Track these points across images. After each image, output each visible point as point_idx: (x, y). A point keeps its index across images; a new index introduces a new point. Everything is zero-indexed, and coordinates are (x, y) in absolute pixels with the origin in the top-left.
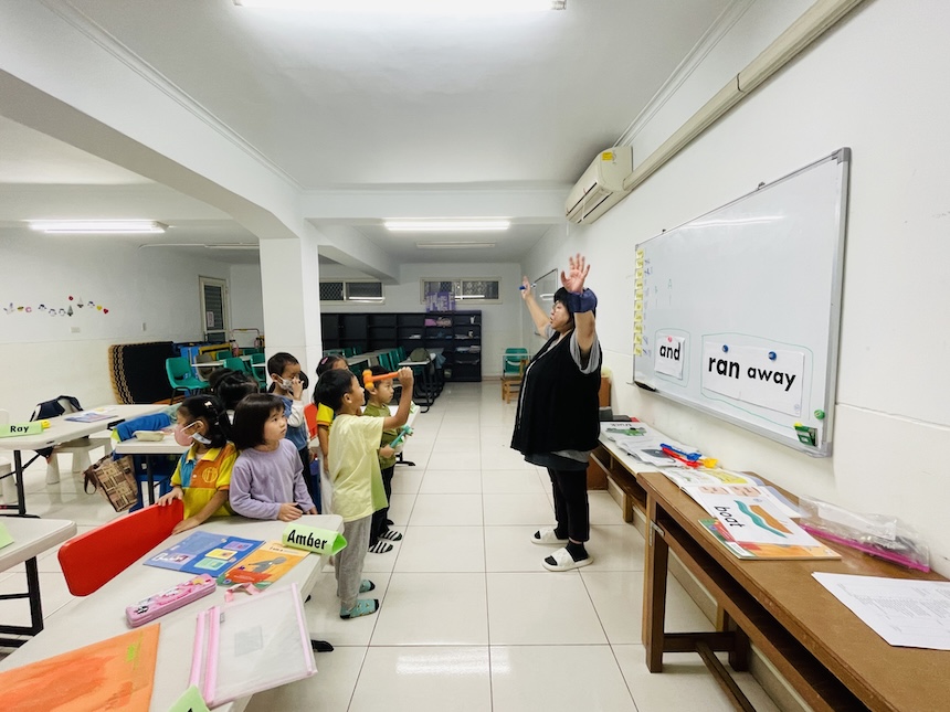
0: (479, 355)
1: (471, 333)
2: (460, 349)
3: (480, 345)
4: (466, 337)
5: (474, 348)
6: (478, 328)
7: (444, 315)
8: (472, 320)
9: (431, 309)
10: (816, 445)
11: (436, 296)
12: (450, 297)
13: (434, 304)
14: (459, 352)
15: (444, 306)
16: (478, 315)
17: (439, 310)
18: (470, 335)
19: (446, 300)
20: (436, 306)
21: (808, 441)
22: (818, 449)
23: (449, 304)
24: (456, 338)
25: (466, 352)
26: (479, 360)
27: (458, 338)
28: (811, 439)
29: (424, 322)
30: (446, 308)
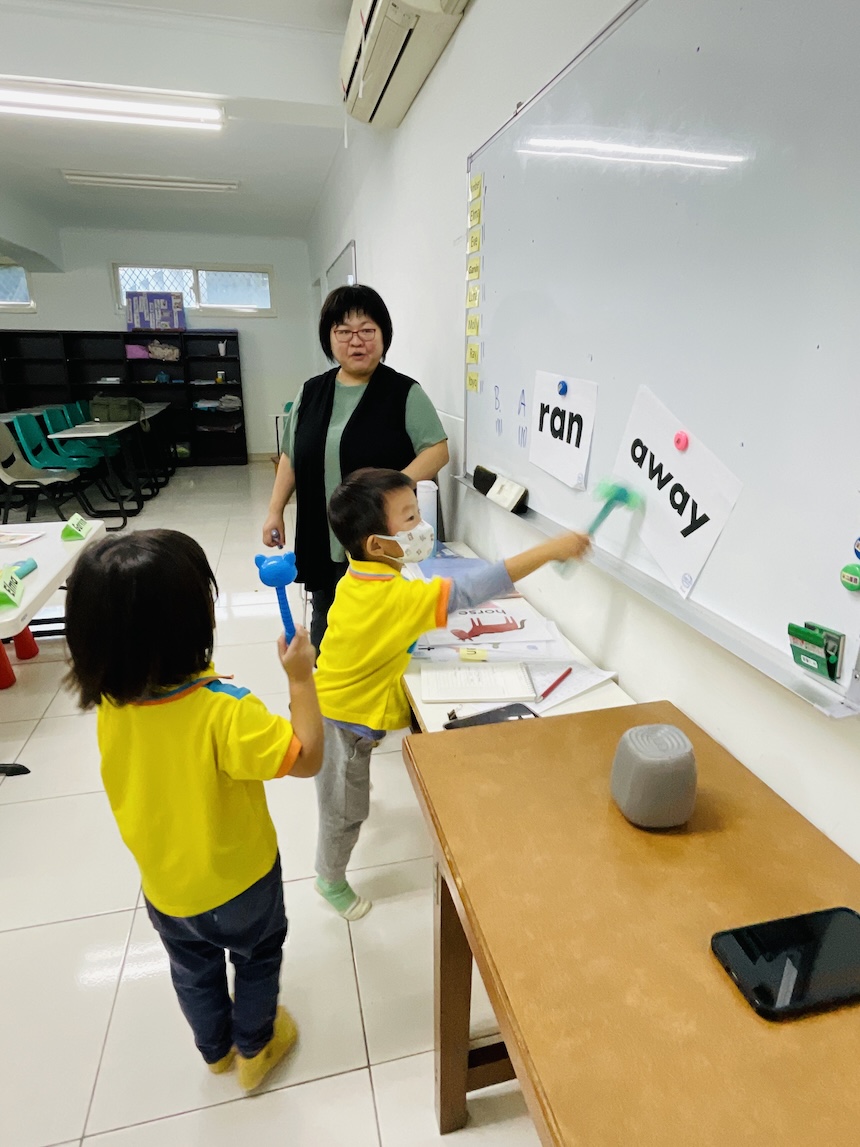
0: (239, 415)
1: (220, 373)
2: (202, 405)
3: (241, 396)
4: (213, 383)
5: (228, 402)
6: (233, 363)
7: (165, 337)
8: (222, 347)
9: (137, 325)
10: (838, 675)
11: (144, 299)
12: (174, 301)
13: (142, 315)
14: (199, 410)
15: (163, 319)
16: (232, 338)
17: (152, 326)
18: (220, 377)
19: (166, 307)
20: (147, 319)
21: (816, 666)
22: (843, 691)
23: (172, 316)
24: (192, 383)
25: (213, 410)
26: (239, 425)
27: (196, 383)
28: (828, 662)
29: (125, 352)
30: (167, 323)
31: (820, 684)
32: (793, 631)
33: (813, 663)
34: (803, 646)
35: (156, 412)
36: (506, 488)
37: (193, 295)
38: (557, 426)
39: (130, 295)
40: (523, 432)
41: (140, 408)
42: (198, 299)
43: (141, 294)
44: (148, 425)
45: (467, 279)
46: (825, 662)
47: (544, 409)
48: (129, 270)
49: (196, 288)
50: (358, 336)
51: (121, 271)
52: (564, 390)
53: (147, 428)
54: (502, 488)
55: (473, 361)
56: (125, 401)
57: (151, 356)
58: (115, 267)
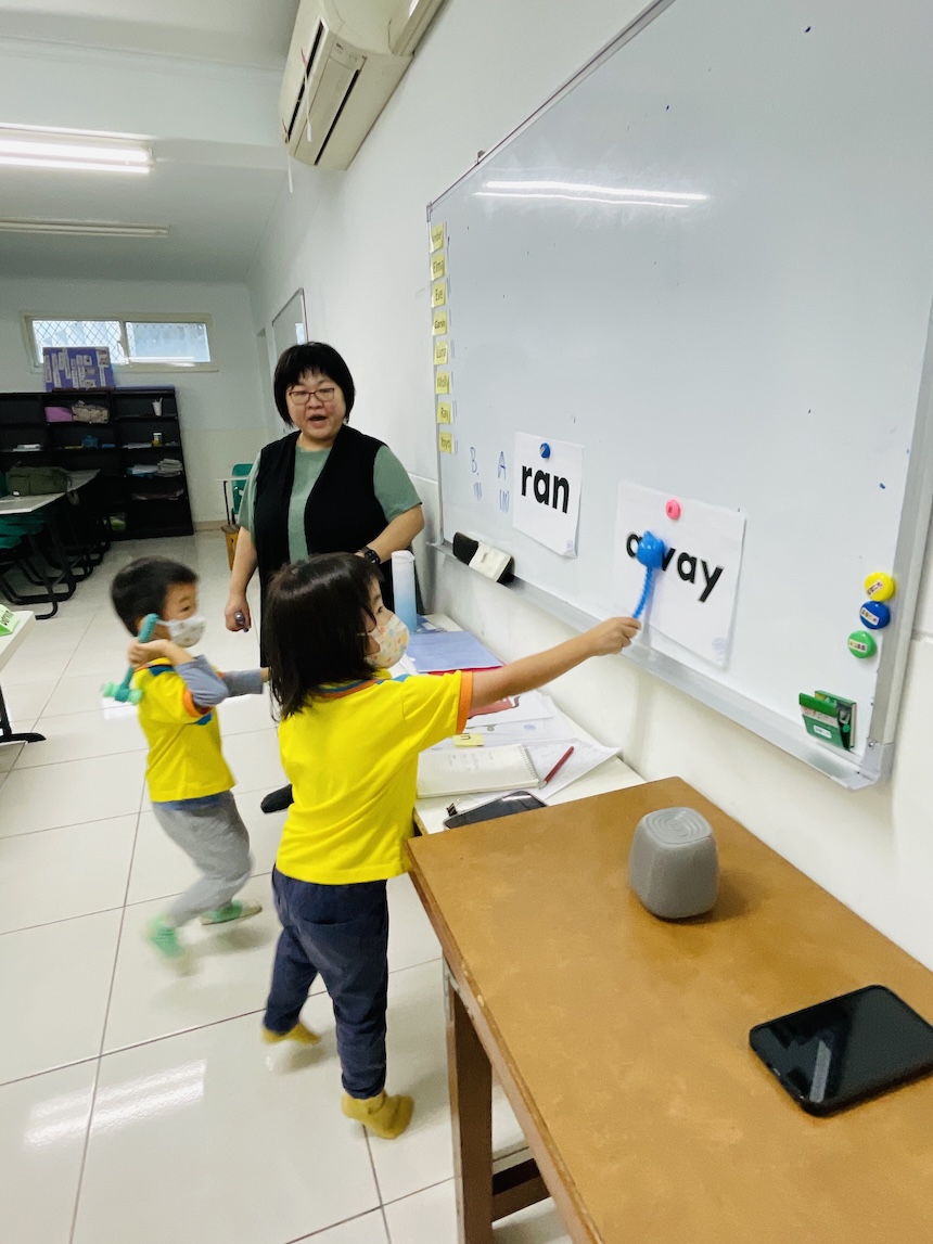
0: (181, 480)
1: (157, 435)
2: (137, 471)
3: (182, 459)
4: (149, 446)
5: (168, 467)
6: (171, 423)
7: (91, 397)
8: (157, 407)
9: (58, 384)
10: (851, 744)
11: (63, 356)
12: (99, 357)
13: (62, 373)
14: (136, 477)
15: (88, 377)
16: (168, 396)
17: (76, 385)
18: (156, 439)
19: (90, 363)
20: (68, 377)
21: (829, 736)
22: (858, 760)
23: (97, 371)
24: (125, 447)
25: (150, 476)
26: (182, 492)
27: (130, 447)
28: (841, 731)
29: (44, 414)
30: (93, 381)
31: (836, 755)
32: (805, 701)
33: (826, 733)
34: (817, 716)
35: (85, 482)
36: (490, 556)
37: (121, 348)
38: (542, 490)
39: (48, 352)
40: (505, 496)
41: (66, 478)
42: (127, 353)
43: (58, 351)
44: (76, 496)
45: (433, 333)
46: (839, 731)
47: (526, 473)
48: (45, 323)
49: (124, 342)
50: (317, 398)
51: (36, 324)
52: (546, 453)
53: (75, 500)
54: (485, 556)
55: (445, 420)
56: (47, 471)
57: (75, 418)
58: (28, 320)
